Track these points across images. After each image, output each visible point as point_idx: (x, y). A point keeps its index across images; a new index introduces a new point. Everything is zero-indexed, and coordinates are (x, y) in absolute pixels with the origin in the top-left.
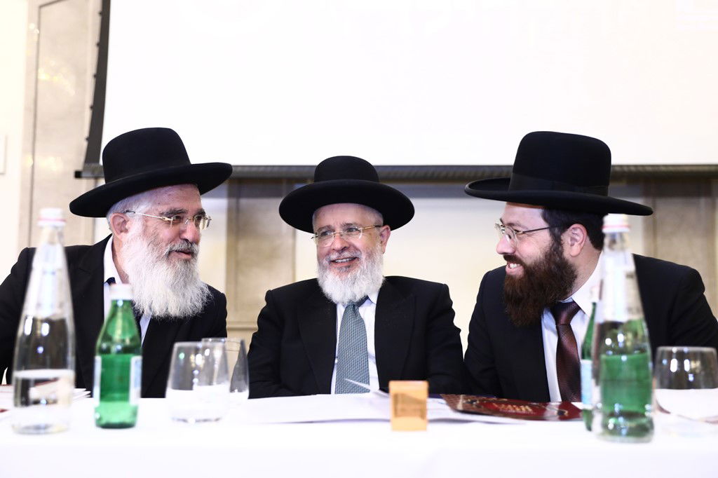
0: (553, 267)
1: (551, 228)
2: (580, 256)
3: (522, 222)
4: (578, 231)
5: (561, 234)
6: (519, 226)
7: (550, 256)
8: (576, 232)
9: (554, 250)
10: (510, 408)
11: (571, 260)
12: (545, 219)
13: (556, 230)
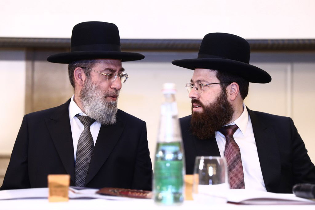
0: (222, 105)
1: (221, 83)
2: (235, 101)
3: (205, 79)
4: (235, 87)
5: (226, 87)
6: (204, 81)
7: (220, 99)
8: (233, 88)
9: (223, 96)
10: (137, 195)
11: (231, 103)
12: (218, 78)
13: (224, 84)
